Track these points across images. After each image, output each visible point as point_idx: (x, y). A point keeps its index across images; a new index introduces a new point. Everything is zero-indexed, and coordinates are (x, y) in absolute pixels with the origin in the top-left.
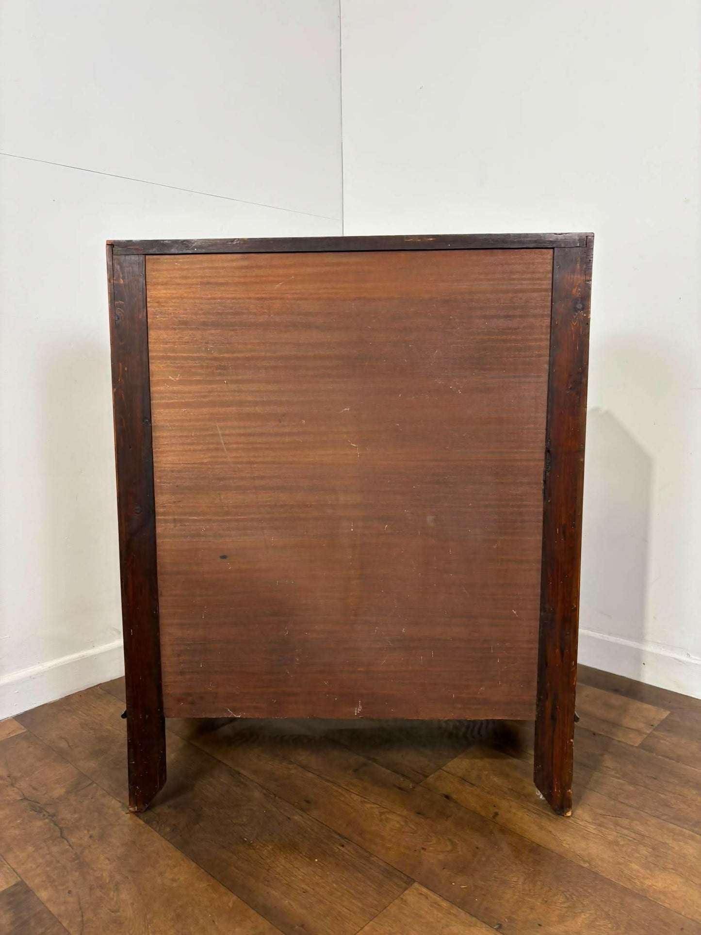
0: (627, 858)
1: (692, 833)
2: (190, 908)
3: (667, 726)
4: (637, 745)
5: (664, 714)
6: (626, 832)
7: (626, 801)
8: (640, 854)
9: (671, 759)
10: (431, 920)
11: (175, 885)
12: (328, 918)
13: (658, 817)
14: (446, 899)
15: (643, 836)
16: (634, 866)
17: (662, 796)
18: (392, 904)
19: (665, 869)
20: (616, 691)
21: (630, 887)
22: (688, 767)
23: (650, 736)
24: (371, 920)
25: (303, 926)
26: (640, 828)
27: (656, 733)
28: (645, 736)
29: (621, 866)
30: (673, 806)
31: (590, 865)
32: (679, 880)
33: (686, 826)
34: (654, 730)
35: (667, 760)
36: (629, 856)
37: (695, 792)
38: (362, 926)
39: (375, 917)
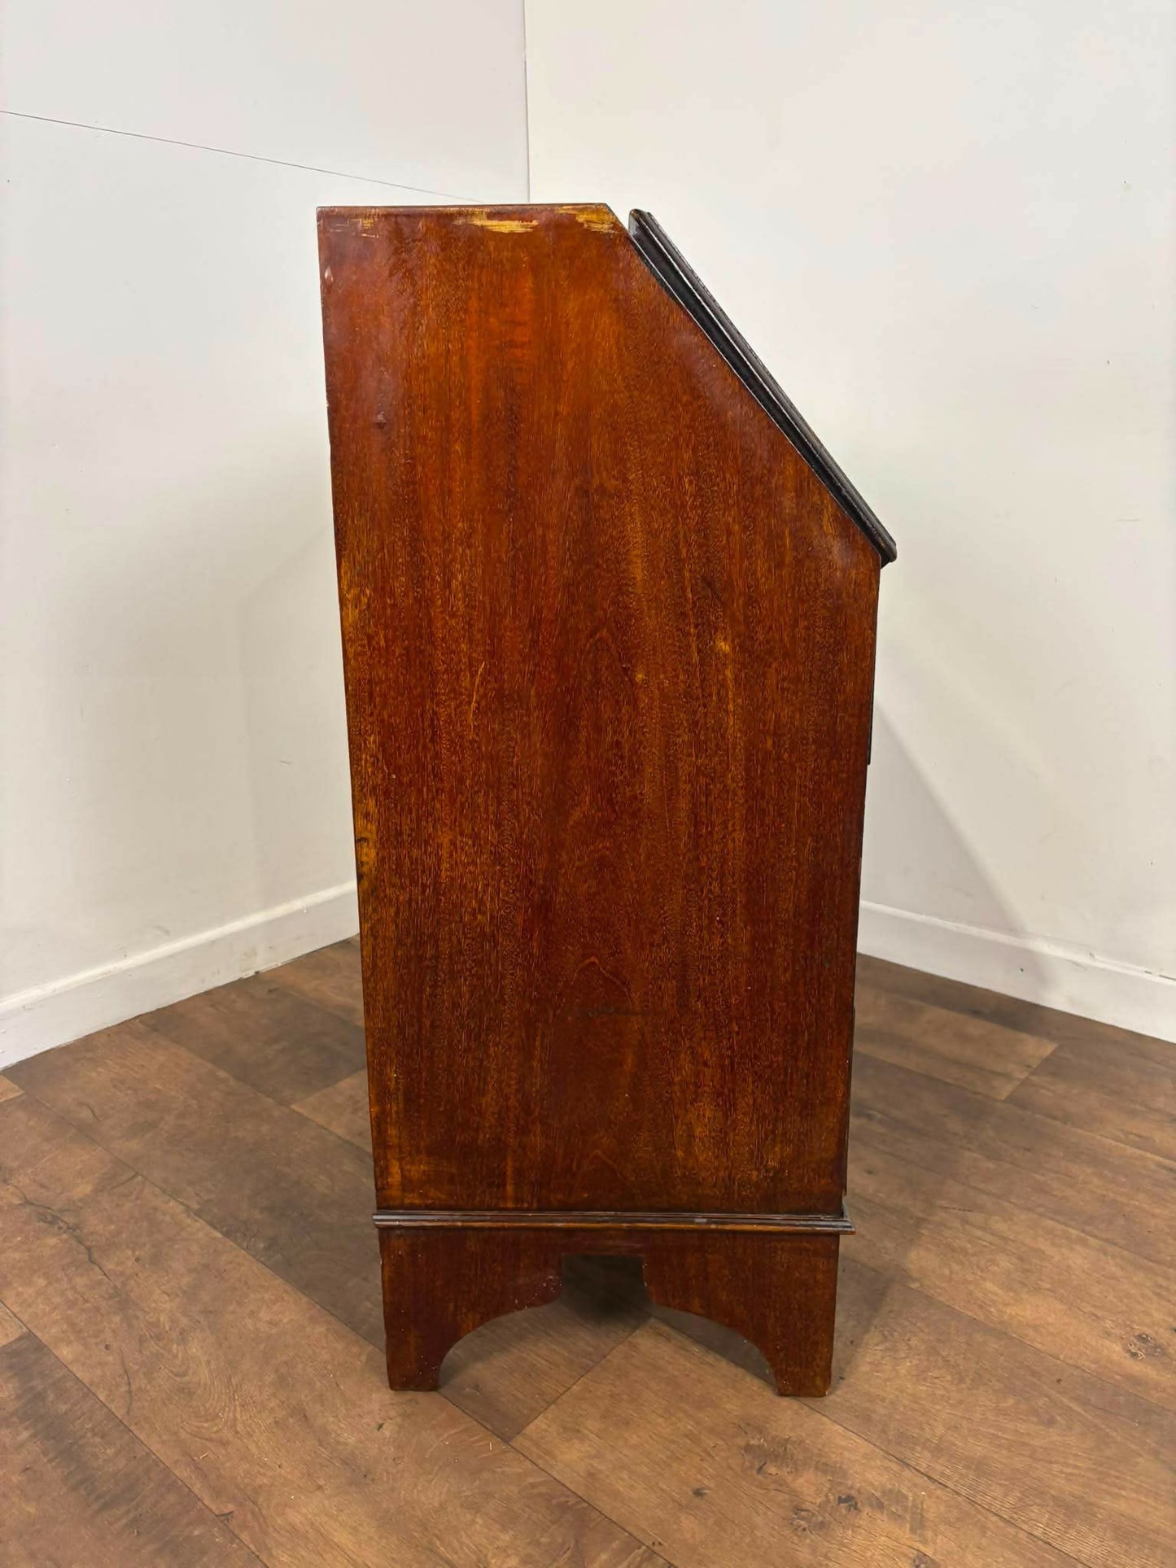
0: (979, 1273)
1: (1083, 1235)
2: (300, 1366)
3: (1052, 1067)
4: (1003, 1098)
5: (1049, 1048)
6: (979, 1233)
7: (981, 1186)
8: (999, 1267)
9: (1055, 1118)
10: (676, 1373)
11: (274, 1331)
12: (515, 1374)
13: (1029, 1209)
15: (1006, 1239)
16: (989, 1285)
17: (1038, 1177)
18: (614, 1351)
19: (1037, 1289)
20: (976, 1013)
21: (982, 1318)
22: (1080, 1131)
23: (1024, 1083)
24: (582, 1376)
25: (477, 1387)
26: (1000, 1226)
27: (1034, 1078)
28: (1018, 1083)
29: (971, 1287)
30: (1054, 1193)
31: (922, 1285)
32: (1059, 1306)
33: (1072, 1223)
34: (1032, 1074)
35: (1049, 1121)
36: (982, 1271)
37: (1089, 1170)
38: (568, 1386)
39: (588, 1371)
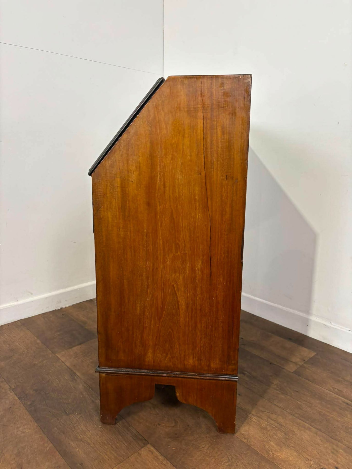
0: (269, 438)
1: (310, 427)
2: (27, 449)
3: (313, 361)
4: (292, 371)
5: (313, 354)
6: (273, 422)
7: (278, 404)
8: (277, 436)
9: (309, 380)
10: (151, 467)
11: (23, 435)
12: (96, 461)
13: (293, 415)
14: (162, 455)
15: (281, 425)
16: (272, 443)
17: (299, 402)
18: (132, 456)
19: (289, 446)
20: (290, 339)
21: (266, 456)
22: (318, 386)
23: (301, 366)
24: (119, 464)
25: (82, 464)
26: (281, 420)
27: (305, 365)
28: (299, 366)
29: (265, 443)
30: (303, 409)
31: (247, 441)
32: (295, 454)
33: (307, 422)
34: (305, 363)
35: (307, 381)
36: (271, 437)
37: (318, 402)
38: (113, 467)
39: (121, 462)
